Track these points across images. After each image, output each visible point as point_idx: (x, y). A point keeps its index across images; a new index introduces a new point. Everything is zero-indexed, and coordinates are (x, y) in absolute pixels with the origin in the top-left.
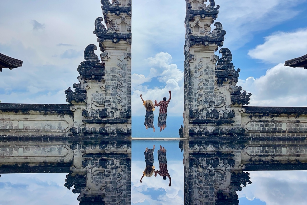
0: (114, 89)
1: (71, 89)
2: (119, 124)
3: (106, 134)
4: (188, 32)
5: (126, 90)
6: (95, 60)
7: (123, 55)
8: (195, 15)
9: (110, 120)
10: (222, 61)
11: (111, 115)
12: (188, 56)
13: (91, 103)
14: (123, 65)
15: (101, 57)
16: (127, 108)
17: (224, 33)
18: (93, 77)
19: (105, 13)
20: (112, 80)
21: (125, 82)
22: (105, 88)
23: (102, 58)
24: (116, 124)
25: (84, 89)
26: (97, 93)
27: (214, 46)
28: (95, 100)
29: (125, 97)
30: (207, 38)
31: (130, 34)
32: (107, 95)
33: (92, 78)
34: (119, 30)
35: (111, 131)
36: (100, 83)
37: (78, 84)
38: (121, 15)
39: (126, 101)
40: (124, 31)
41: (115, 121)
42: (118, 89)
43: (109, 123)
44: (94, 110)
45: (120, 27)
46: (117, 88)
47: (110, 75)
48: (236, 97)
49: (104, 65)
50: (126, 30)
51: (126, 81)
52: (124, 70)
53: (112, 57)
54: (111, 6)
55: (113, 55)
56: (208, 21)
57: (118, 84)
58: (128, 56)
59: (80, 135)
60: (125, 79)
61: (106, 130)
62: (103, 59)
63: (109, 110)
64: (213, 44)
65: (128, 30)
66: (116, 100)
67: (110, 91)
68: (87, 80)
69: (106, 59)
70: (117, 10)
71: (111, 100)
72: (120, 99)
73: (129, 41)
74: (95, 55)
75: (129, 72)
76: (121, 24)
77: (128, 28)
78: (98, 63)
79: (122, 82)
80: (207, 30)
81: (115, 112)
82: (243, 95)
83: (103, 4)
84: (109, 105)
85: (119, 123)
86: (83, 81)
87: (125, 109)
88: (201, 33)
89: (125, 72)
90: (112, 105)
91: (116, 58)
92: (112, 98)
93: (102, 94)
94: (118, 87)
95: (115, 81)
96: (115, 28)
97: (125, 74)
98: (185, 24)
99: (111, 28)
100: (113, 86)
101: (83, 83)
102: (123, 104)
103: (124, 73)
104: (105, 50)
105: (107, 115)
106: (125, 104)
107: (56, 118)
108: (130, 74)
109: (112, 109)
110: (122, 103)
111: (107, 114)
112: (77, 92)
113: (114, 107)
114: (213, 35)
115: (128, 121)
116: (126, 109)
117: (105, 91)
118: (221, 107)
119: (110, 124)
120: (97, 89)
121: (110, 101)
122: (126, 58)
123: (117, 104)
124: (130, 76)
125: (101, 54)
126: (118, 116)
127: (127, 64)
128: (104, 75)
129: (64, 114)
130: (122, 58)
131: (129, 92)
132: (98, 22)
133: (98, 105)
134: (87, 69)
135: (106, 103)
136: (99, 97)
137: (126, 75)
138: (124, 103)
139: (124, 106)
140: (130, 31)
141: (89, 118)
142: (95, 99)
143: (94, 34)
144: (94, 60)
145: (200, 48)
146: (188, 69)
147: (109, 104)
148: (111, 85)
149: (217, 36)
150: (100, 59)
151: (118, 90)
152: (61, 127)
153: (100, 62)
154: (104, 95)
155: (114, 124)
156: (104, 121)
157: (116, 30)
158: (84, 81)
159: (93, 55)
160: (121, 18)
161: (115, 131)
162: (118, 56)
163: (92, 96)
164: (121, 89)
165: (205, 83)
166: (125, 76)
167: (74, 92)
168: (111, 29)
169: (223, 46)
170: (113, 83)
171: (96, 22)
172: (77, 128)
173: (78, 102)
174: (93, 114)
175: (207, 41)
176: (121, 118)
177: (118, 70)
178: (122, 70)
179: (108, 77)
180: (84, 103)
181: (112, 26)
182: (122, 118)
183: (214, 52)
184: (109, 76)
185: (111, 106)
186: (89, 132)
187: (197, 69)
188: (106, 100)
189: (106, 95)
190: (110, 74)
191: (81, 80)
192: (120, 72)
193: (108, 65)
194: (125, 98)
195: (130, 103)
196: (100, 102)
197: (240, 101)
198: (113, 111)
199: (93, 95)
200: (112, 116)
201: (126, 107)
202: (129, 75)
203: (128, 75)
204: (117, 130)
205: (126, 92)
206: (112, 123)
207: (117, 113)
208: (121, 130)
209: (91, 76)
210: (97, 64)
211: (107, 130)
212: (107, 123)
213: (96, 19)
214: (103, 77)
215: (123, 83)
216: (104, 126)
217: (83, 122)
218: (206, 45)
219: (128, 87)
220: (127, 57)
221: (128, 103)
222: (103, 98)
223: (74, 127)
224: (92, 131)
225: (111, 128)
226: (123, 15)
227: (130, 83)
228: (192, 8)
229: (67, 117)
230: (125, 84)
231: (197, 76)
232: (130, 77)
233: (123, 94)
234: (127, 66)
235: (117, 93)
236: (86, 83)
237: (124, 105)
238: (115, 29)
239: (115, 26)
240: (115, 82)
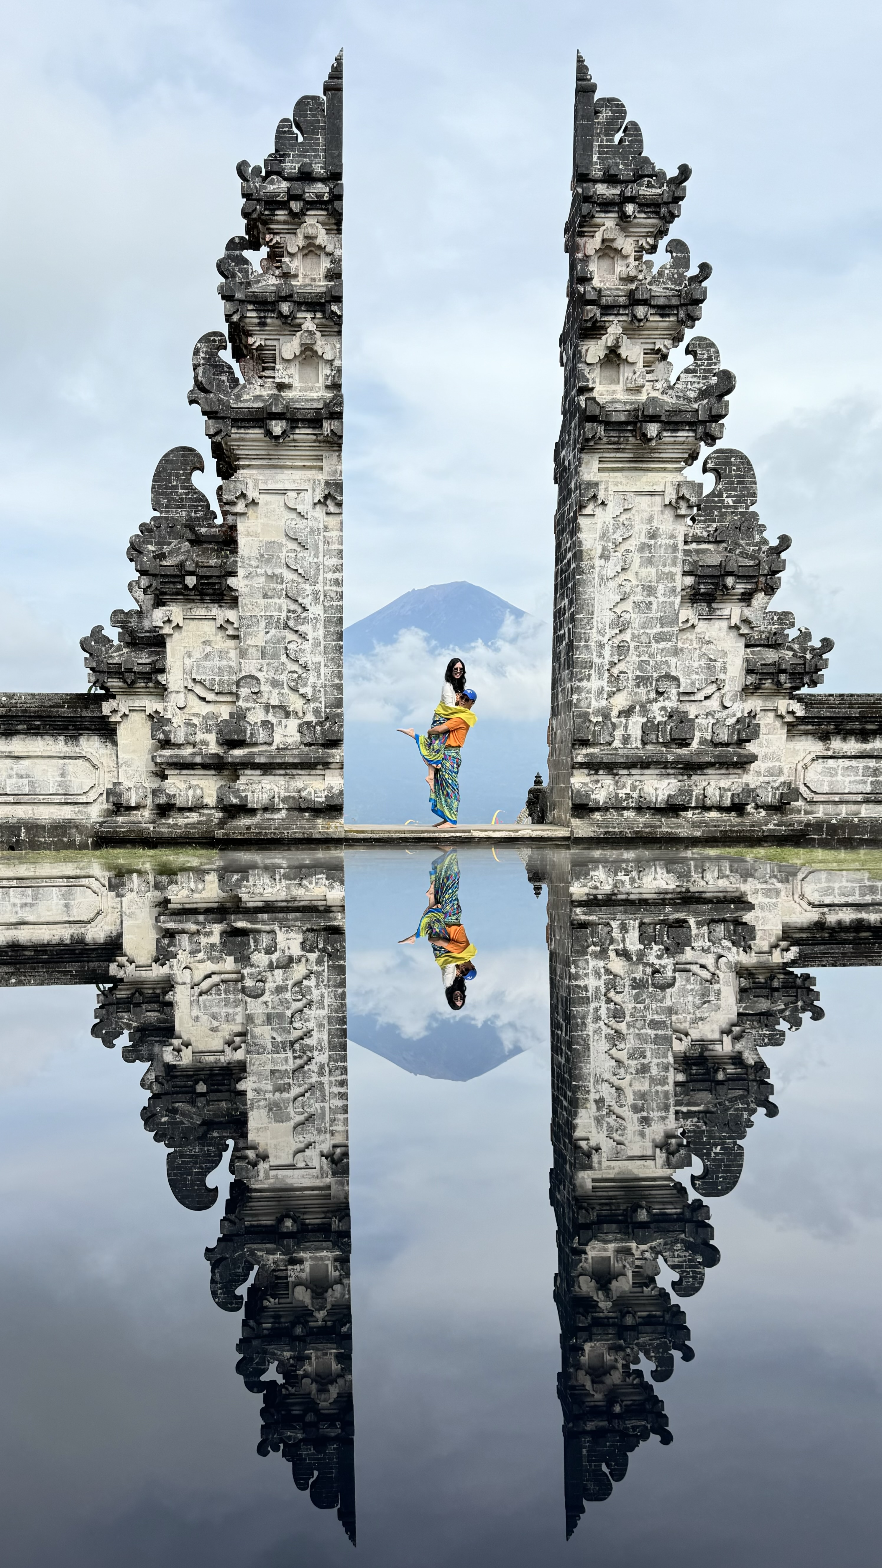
0: (273, 631)
1: (103, 632)
2: (295, 772)
3: (243, 809)
4: (574, 386)
5: (321, 633)
6: (195, 513)
7: (310, 491)
8: (607, 309)
9: (260, 754)
10: (715, 508)
11: (262, 735)
12: (572, 486)
13: (183, 689)
14: (308, 530)
15: (220, 500)
16: (326, 707)
17: (727, 382)
18: (191, 581)
19: (234, 313)
20: (265, 596)
21: (316, 600)
22: (235, 626)
23: (226, 504)
24: (282, 772)
25: (155, 632)
26: (208, 649)
27: (683, 443)
28: (198, 678)
29: (319, 663)
30: (655, 408)
31: (338, 400)
32: (246, 654)
33: (186, 587)
34: (289, 386)
35: (264, 798)
36: (216, 605)
37: (129, 614)
38: (298, 321)
39: (322, 677)
40: (311, 389)
41: (278, 761)
42: (291, 629)
43: (255, 766)
44: (197, 715)
45: (294, 370)
46: (286, 626)
47: (258, 575)
48: (771, 656)
49: (234, 535)
50: (321, 383)
51: (322, 598)
52: (313, 553)
53: (262, 499)
54: (259, 281)
55: (268, 492)
56: (659, 332)
57: (289, 611)
58: (327, 492)
59: (142, 816)
60: (319, 587)
61: (243, 794)
62: (227, 508)
63: (256, 716)
64: (680, 434)
65: (329, 383)
66: (282, 676)
67: (257, 638)
68: (165, 594)
69: (240, 507)
70: (281, 297)
71: (261, 676)
72: (296, 672)
73: (332, 430)
74: (196, 493)
75: (334, 561)
76: (300, 359)
77: (328, 372)
78: (210, 526)
79: (307, 602)
80: (655, 374)
81: (280, 723)
82: (796, 647)
83: (226, 277)
84: (255, 697)
85: (295, 766)
86: (149, 599)
87: (316, 712)
88: (629, 385)
89: (316, 560)
90: (266, 695)
91: (282, 504)
92: (265, 669)
93: (227, 653)
94: (291, 623)
95: (280, 598)
96: (277, 375)
97: (318, 569)
98: (561, 354)
99: (260, 377)
100: (271, 616)
101: (150, 607)
102: (312, 689)
103: (315, 566)
104: (236, 469)
105: (248, 735)
106: (319, 691)
107: (48, 748)
108: (338, 569)
109: (267, 712)
110: (305, 685)
111: (248, 732)
112: (128, 645)
113: (274, 702)
114: (681, 394)
115: (330, 760)
116: (323, 710)
117: (236, 637)
118: (706, 698)
119: (258, 772)
120: (209, 628)
121: (257, 679)
122: (322, 500)
123: (286, 690)
124: (337, 575)
125: (220, 488)
126: (289, 740)
127: (326, 527)
128: (233, 574)
129: (81, 734)
130: (305, 503)
131: (334, 641)
132: (207, 353)
133: (210, 697)
134: (166, 549)
135: (242, 689)
136: (217, 662)
137: (321, 572)
138: (314, 687)
139: (315, 699)
140: (335, 386)
141: (179, 746)
142: (201, 670)
143: (191, 402)
144: (193, 515)
145: (623, 450)
146: (570, 542)
147: (256, 690)
148: (263, 614)
149: (696, 400)
150: (215, 506)
151: (291, 636)
152: (68, 783)
153: (215, 521)
154: (233, 654)
155: (278, 772)
156: (238, 761)
157: (281, 387)
158: (152, 602)
159: (187, 494)
160: (298, 334)
161: (279, 797)
162: (289, 493)
163: (188, 662)
164: (302, 629)
165: (641, 598)
166: (317, 576)
167: (116, 642)
168: (260, 381)
169: (720, 438)
170: (267, 607)
171: (196, 352)
172: (129, 789)
173: (131, 685)
174: (190, 730)
175: (654, 419)
176: (302, 746)
177: (288, 552)
178: (305, 554)
179: (250, 583)
180: (156, 688)
181: (261, 369)
182: (306, 745)
183: (684, 468)
184: (255, 578)
185: (264, 700)
186: (177, 802)
187: (610, 544)
188: (243, 674)
189: (243, 654)
190: (259, 570)
191: (145, 593)
192: (296, 558)
193: (248, 534)
194: (317, 669)
195: (339, 688)
196: (221, 683)
197: (784, 671)
198: (271, 718)
199: (190, 656)
200: (267, 740)
201: (323, 703)
202: (334, 572)
203: (331, 573)
204: (286, 794)
205: (323, 643)
206: (267, 768)
207: (286, 727)
208: (304, 794)
209: (182, 577)
210: (203, 530)
211: (246, 796)
212: (246, 769)
213: (199, 342)
214: (231, 582)
215: (308, 607)
216: (234, 777)
217: (156, 764)
218: (649, 436)
219: (327, 621)
220: (326, 497)
221: (332, 686)
222: (230, 667)
223: (120, 783)
224: (190, 798)
225: (264, 785)
226: (309, 322)
227: (338, 603)
228: (592, 279)
229: (91, 745)
230: (316, 610)
231: (609, 571)
232: (338, 583)
233: (309, 650)
234: (324, 537)
235: (286, 649)
236: (164, 608)
237: (314, 695)
238: (277, 380)
239: (277, 367)
240: (277, 600)
